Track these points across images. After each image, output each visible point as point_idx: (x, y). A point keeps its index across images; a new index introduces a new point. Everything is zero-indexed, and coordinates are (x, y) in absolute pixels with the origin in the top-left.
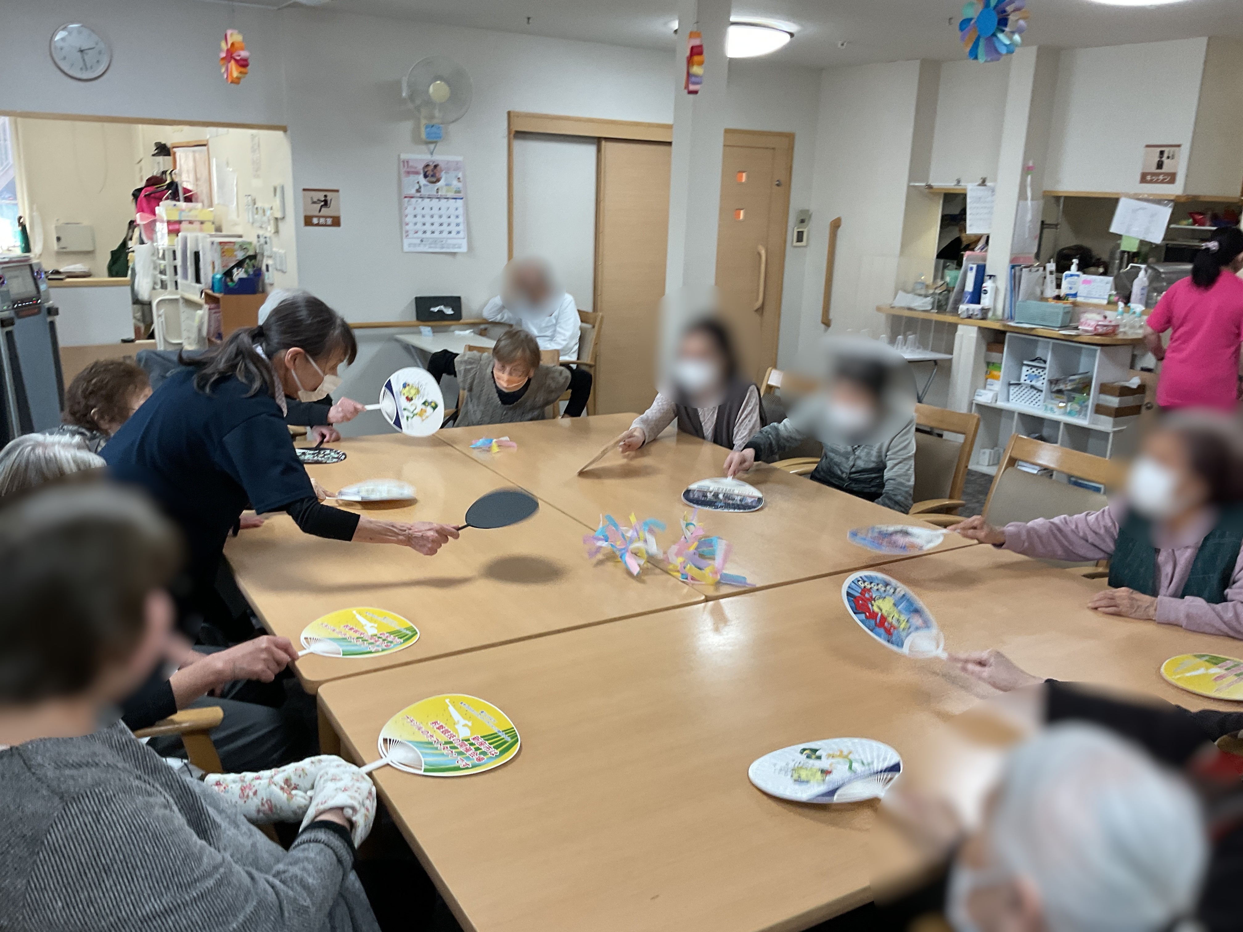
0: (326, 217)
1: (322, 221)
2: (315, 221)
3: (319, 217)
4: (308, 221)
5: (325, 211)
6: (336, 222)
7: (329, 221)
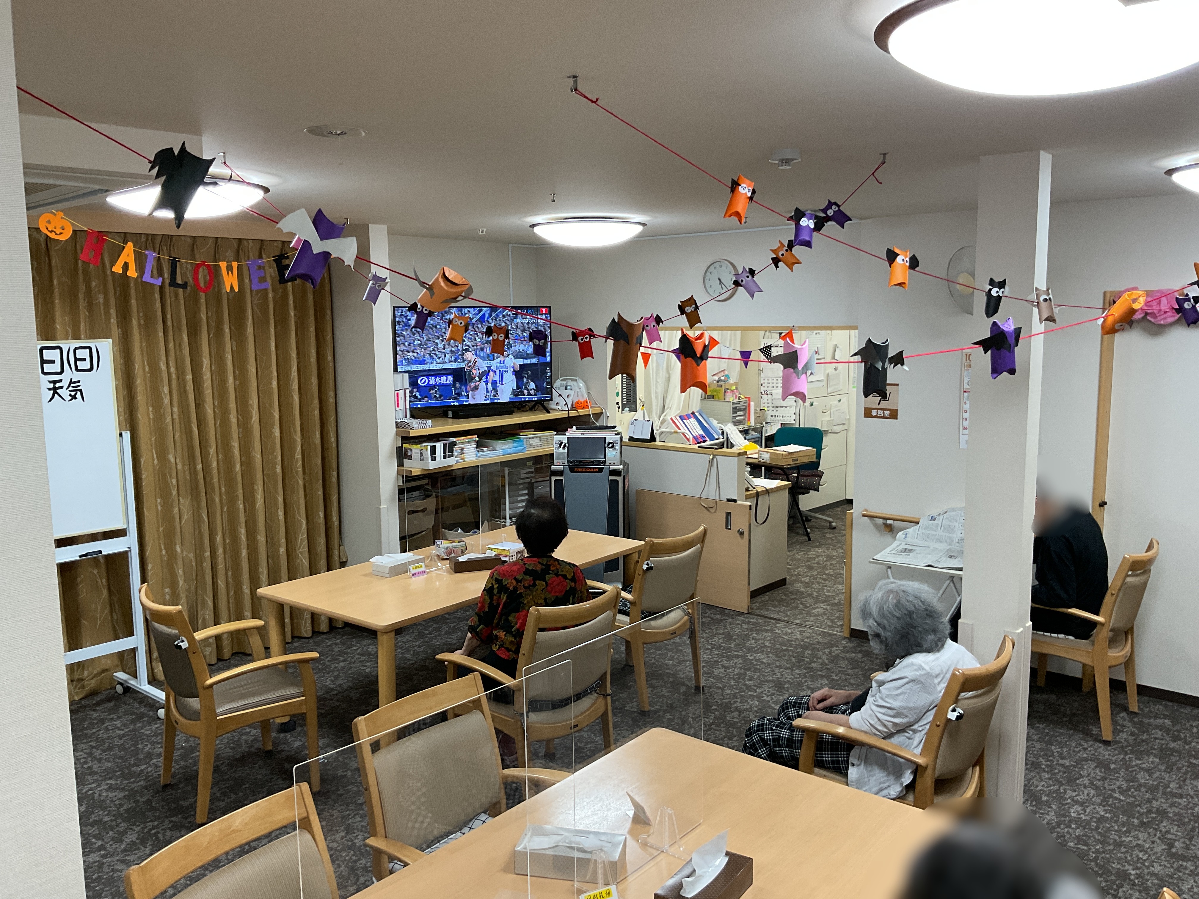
0: (884, 410)
1: (881, 413)
2: (874, 413)
3: (877, 409)
4: (868, 413)
5: (884, 404)
6: (894, 415)
7: (887, 414)
